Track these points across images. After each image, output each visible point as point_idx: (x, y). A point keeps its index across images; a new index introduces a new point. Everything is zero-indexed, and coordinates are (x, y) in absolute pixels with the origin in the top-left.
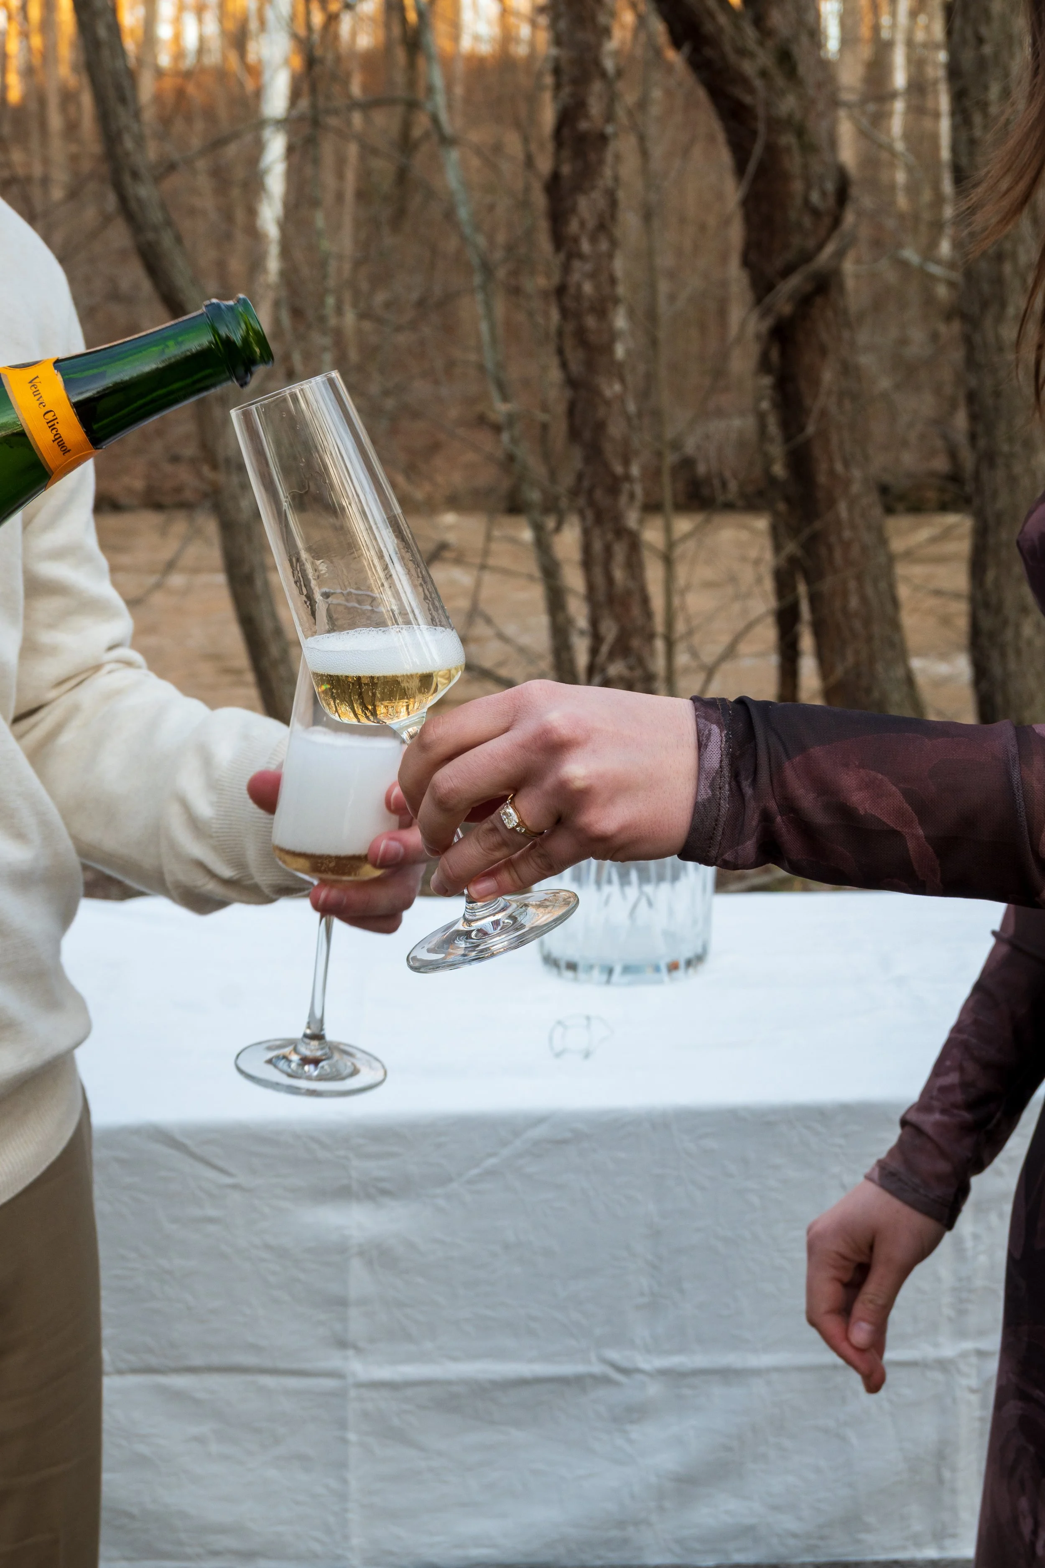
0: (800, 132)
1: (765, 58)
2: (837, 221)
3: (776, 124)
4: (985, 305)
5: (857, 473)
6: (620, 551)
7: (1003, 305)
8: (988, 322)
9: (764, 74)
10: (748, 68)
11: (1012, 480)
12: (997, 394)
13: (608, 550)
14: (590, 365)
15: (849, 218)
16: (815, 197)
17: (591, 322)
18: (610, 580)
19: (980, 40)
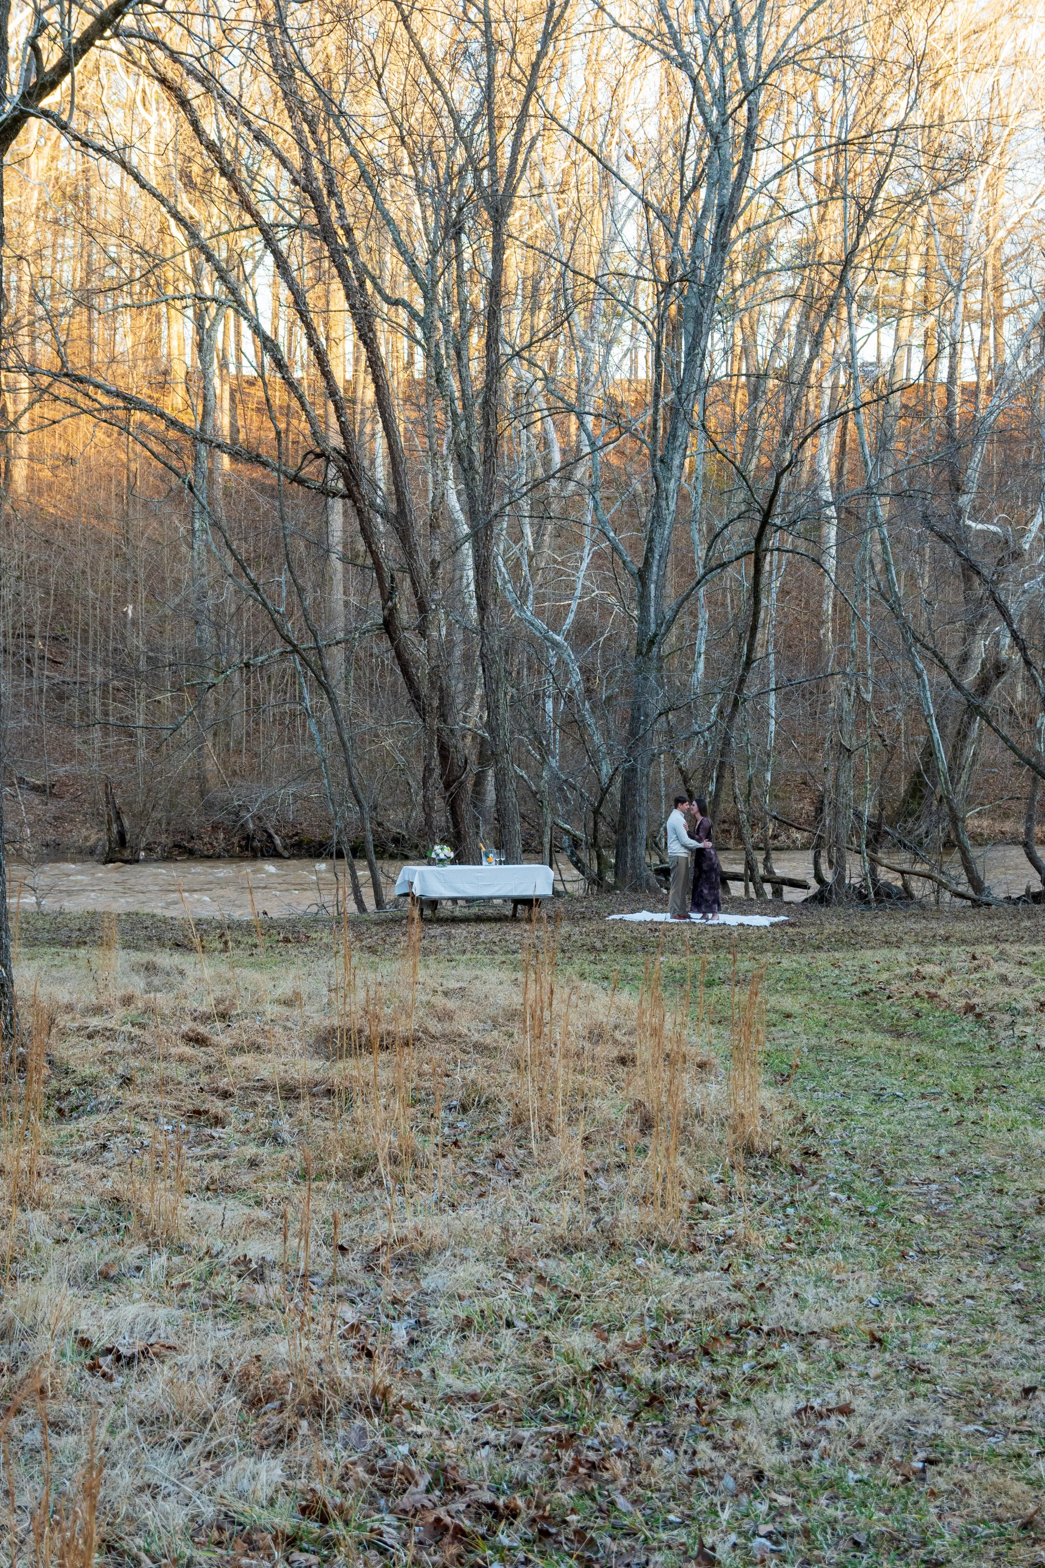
0: (456, 747)
1: (448, 731)
2: (465, 769)
4: (501, 787)
5: (471, 831)
7: (506, 787)
8: (502, 791)
9: (447, 735)
10: (444, 734)
12: (505, 810)
15: (468, 768)
16: (460, 763)
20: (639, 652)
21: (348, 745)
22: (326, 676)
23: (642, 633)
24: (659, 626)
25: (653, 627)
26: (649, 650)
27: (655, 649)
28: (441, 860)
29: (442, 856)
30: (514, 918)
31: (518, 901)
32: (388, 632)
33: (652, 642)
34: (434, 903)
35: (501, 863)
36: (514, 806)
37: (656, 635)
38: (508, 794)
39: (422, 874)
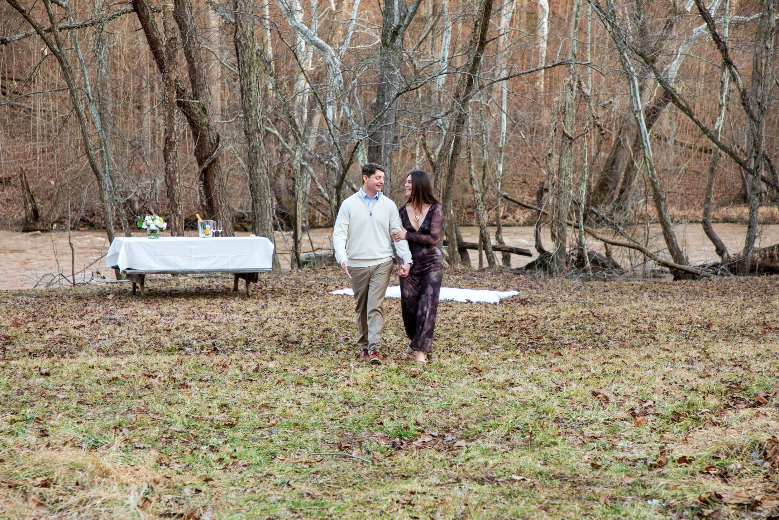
0: (208, 126)
1: (199, 110)
2: (217, 146)
3: (202, 124)
4: (253, 164)
5: (223, 204)
6: (177, 219)
7: (258, 164)
8: (254, 168)
9: (199, 113)
10: (195, 112)
11: (261, 206)
12: (257, 185)
13: (175, 218)
14: (172, 183)
15: (220, 145)
16: (212, 141)
17: (172, 175)
18: (175, 224)
19: (250, 101)
20: (384, 43)
21: (84, 116)
22: (58, 45)
23: (386, 26)
24: (402, 18)
25: (397, 19)
26: (393, 40)
27: (398, 40)
28: (153, 232)
29: (153, 227)
30: (233, 293)
31: (238, 275)
32: (136, 10)
33: (395, 33)
34: (141, 277)
35: (216, 234)
36: (265, 181)
37: (399, 27)
38: (259, 171)
39: (128, 246)
